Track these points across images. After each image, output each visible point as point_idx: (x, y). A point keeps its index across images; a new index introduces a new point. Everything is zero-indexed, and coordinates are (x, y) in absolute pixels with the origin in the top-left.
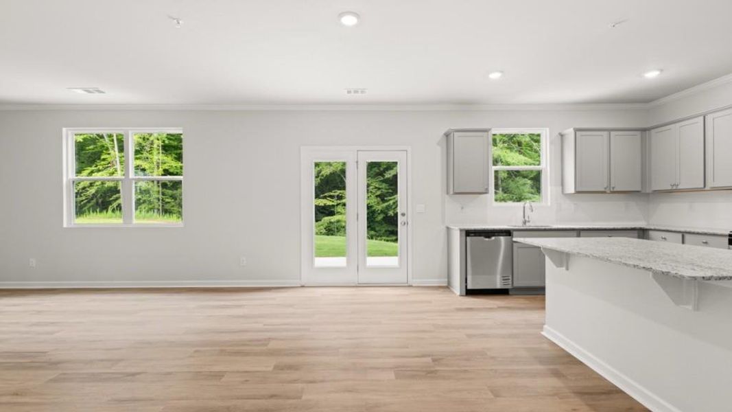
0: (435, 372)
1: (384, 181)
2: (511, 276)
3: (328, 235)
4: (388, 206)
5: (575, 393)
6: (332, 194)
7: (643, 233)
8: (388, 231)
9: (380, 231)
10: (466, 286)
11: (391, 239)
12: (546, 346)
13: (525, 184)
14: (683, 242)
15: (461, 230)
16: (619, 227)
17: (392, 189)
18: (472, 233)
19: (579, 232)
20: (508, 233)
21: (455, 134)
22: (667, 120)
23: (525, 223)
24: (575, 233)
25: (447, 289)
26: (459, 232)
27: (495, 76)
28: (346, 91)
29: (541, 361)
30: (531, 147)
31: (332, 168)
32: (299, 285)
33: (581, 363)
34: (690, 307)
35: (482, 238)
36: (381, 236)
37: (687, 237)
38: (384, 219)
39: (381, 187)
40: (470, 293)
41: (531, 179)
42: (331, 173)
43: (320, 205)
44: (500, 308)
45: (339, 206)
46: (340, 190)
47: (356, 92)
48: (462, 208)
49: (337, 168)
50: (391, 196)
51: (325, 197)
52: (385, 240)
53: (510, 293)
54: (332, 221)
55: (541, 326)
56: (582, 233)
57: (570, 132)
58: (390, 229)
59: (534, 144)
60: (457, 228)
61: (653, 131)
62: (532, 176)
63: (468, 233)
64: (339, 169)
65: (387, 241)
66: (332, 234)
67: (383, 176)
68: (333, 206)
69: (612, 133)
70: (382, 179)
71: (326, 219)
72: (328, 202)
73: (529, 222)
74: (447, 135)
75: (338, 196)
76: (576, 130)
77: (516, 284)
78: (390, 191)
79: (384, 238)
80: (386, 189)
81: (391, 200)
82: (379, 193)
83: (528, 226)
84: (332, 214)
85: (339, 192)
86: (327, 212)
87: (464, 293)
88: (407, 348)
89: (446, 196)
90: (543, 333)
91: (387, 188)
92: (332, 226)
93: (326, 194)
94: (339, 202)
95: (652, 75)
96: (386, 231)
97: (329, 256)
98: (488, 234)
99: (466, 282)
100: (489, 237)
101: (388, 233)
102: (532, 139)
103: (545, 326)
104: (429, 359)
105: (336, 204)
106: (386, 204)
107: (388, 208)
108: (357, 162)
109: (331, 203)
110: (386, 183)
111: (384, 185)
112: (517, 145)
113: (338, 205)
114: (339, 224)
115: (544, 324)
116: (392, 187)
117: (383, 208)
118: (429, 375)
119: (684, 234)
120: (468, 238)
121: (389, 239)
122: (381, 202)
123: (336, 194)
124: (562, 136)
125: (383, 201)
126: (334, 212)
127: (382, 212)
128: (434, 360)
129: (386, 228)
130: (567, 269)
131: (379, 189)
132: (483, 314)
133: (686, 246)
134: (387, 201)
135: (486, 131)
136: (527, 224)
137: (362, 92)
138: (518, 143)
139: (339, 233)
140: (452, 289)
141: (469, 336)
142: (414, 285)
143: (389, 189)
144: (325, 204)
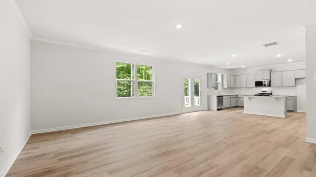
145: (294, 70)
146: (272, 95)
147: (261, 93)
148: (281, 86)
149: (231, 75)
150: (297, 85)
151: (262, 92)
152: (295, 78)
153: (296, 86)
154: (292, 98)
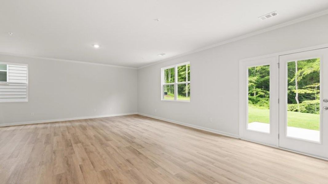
3: (308, 113)
6: (312, 86)
32: (238, 138)
42: (311, 73)
43: (302, 93)
45: (319, 94)
51: (304, 89)
54: (313, 103)
66: (312, 113)
75: (318, 87)
84: (313, 98)
92: (313, 107)
93: (307, 86)
109: (311, 92)
113: (317, 93)
114: (318, 106)
123: (316, 86)
137: (274, 14)
139: (318, 113)
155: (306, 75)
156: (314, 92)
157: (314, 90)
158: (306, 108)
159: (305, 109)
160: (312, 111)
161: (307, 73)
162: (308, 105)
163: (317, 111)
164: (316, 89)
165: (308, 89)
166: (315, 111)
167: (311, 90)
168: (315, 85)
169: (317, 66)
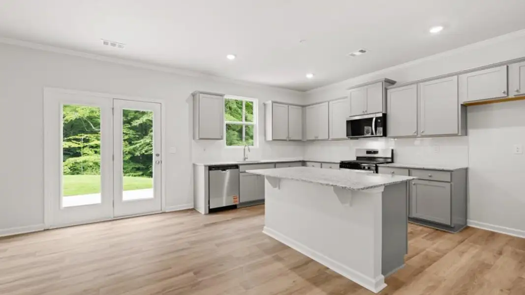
0: (198, 284)
1: (130, 128)
2: (238, 195)
3: (73, 174)
4: (135, 148)
5: (291, 269)
6: (77, 137)
7: (303, 163)
8: (135, 168)
9: (128, 168)
10: (209, 207)
11: (138, 174)
12: (267, 241)
13: (234, 135)
14: (321, 167)
15: (205, 166)
16: (294, 160)
17: (138, 135)
18: (213, 167)
19: (275, 165)
20: (236, 166)
21: (200, 94)
22: (315, 102)
23: (245, 159)
24: (273, 165)
25: (194, 211)
26: (203, 167)
27: (231, 57)
28: (102, 41)
29: (267, 252)
30: (237, 111)
31: (78, 113)
32: (43, 229)
33: (288, 248)
34: (348, 205)
35: (220, 171)
36: (129, 173)
37: (323, 164)
38: (131, 159)
39: (128, 133)
40: (212, 211)
41: (237, 131)
42: (76, 119)
44: (234, 219)
45: (85, 149)
46: (87, 134)
47: (113, 45)
48: (204, 150)
49: (84, 115)
50: (137, 140)
51: (70, 140)
52: (132, 176)
53: (238, 207)
54: (78, 161)
55: (262, 227)
56: (277, 165)
57: (269, 103)
58: (137, 166)
59: (239, 110)
60: (203, 164)
61: (307, 107)
62: (237, 130)
63: (211, 168)
64: (86, 116)
65: (135, 176)
66: (78, 173)
67: (131, 124)
68: (80, 148)
69: (290, 106)
70: (130, 126)
71: (72, 160)
72: (73, 145)
73: (247, 158)
74: (193, 95)
75: (84, 139)
76: (273, 102)
77: (241, 201)
78: (137, 136)
79: (132, 174)
80: (134, 135)
81: (136, 143)
82: (126, 137)
83: (248, 161)
84: (78, 155)
85: (86, 135)
86: (72, 154)
87: (208, 212)
88: (170, 268)
89: (193, 141)
90: (264, 232)
91: (134, 133)
92: (78, 166)
93: (71, 137)
94: (85, 144)
95: (310, 76)
96: (133, 168)
97: (77, 195)
98: (224, 168)
99: (209, 204)
100: (224, 170)
101: (135, 169)
102: (238, 107)
103: (265, 227)
104: (191, 274)
105: (82, 146)
106: (134, 146)
107: (134, 150)
108: (113, 109)
109: (77, 146)
110: (133, 130)
111: (131, 132)
112: (229, 109)
113: (83, 147)
114: (85, 164)
115: (264, 225)
116: (139, 133)
117: (130, 149)
118: (194, 288)
119: (322, 163)
120: (210, 171)
121: (135, 174)
122: (129, 145)
123: (83, 137)
124: (265, 105)
125: (131, 144)
126: (80, 153)
127: (129, 153)
128: (195, 273)
129: (134, 166)
130: (279, 188)
131: (127, 134)
132: (224, 226)
133: (323, 169)
134: (134, 144)
135: (222, 95)
136: (246, 160)
137: (120, 46)
138: (230, 107)
139: (85, 173)
140: (197, 210)
141: (218, 245)
142: (167, 211)
143: (136, 135)
144: (70, 146)
145: (458, 74)
146: (392, 162)
147: (365, 155)
148: (417, 132)
149: (289, 104)
150: (470, 131)
151: (368, 152)
152: (462, 102)
153: (466, 134)
154: (447, 177)
155: (69, 120)
156: (79, 146)
157: (80, 143)
158: (70, 168)
159: (69, 170)
160: (77, 171)
161: (71, 119)
162: (73, 164)
163: (83, 171)
164: (82, 142)
165: (73, 141)
166: (81, 171)
167: (76, 143)
168: (81, 136)
169: (83, 111)
